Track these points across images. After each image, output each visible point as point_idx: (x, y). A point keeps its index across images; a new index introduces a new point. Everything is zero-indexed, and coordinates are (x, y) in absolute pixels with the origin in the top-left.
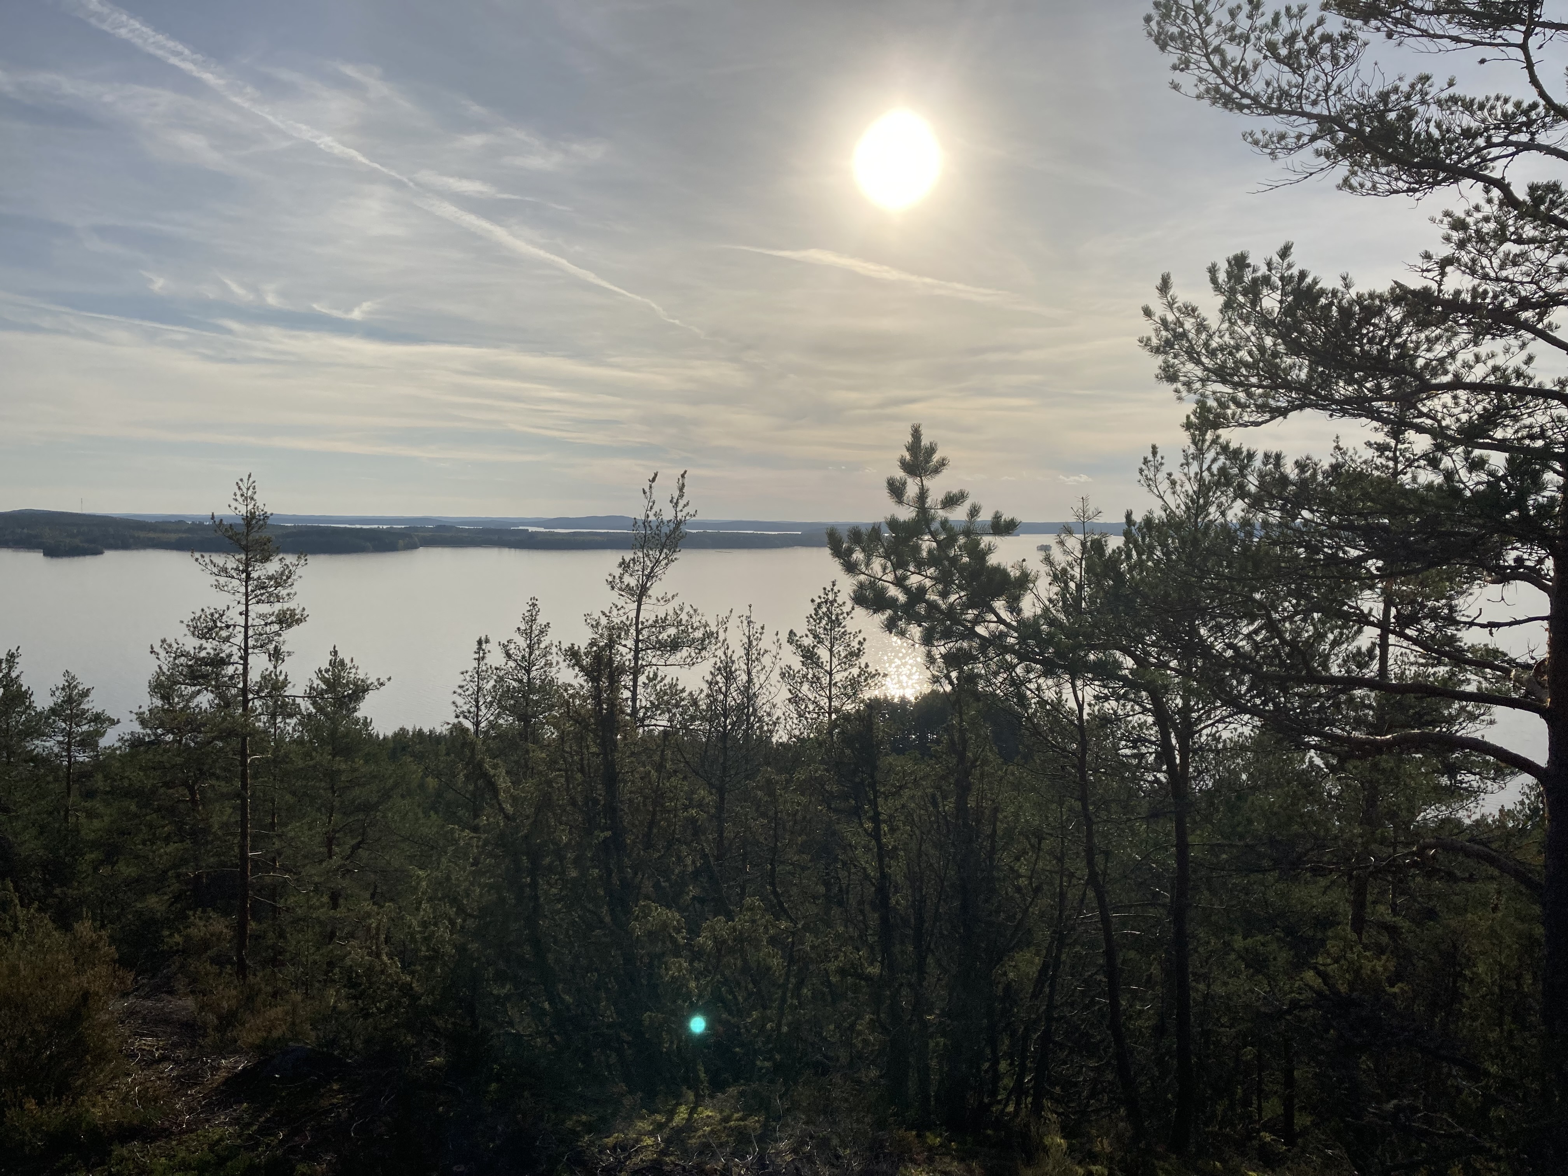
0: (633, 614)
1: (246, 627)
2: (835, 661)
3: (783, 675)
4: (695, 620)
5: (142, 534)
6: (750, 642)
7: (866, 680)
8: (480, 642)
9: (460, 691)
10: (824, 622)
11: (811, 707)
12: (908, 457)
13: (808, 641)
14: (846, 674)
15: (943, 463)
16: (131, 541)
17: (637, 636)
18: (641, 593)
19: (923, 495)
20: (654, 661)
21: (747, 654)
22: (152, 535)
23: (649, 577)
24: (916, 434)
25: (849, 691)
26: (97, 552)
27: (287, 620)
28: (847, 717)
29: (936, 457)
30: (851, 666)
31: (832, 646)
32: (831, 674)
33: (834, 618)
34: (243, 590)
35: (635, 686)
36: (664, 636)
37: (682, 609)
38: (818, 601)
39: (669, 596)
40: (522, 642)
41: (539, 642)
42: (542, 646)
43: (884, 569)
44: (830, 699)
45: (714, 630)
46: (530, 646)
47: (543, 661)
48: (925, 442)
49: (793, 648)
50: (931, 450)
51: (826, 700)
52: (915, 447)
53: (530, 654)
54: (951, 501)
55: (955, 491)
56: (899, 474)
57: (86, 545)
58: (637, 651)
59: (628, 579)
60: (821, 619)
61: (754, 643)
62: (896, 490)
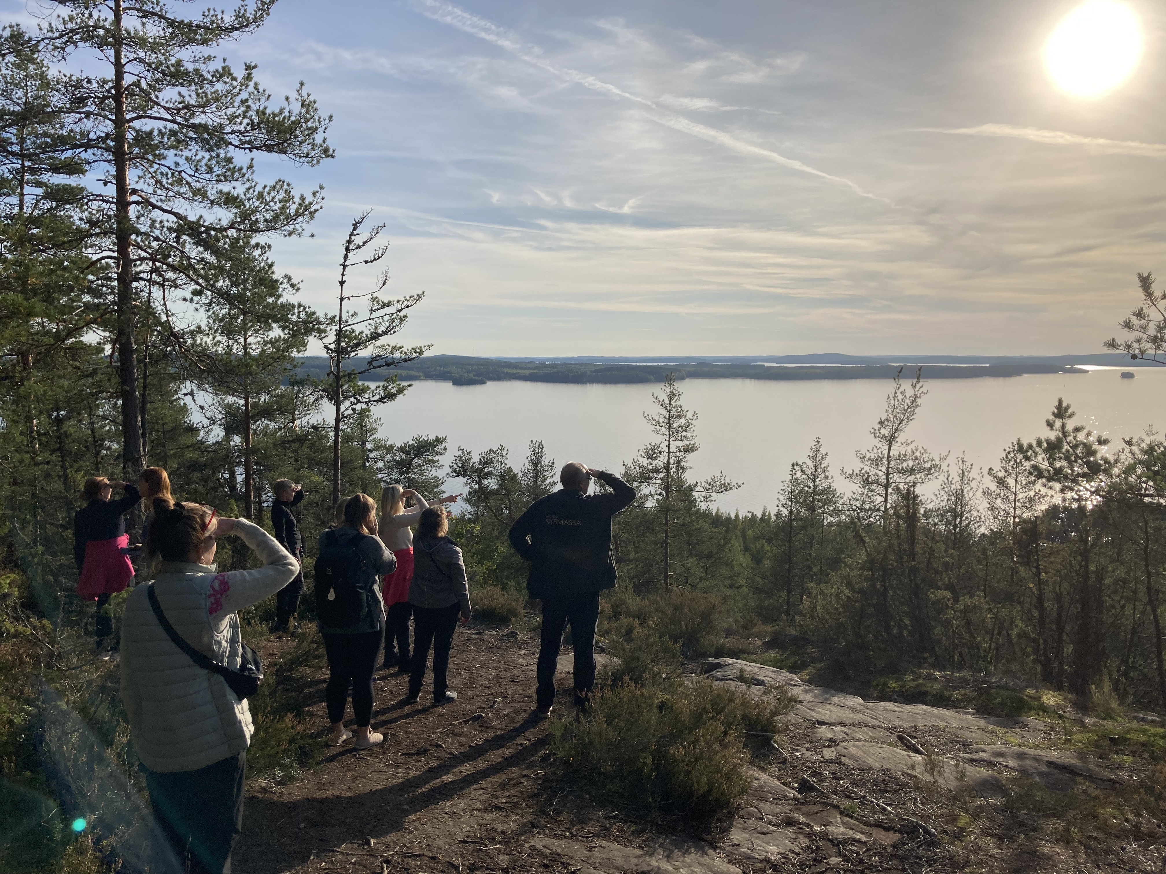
0: (886, 452)
1: (669, 453)
2: (1019, 487)
3: (984, 493)
4: (925, 457)
6: (963, 473)
7: (1039, 499)
8: (793, 465)
9: (782, 492)
10: (1012, 463)
11: (1002, 513)
12: (1056, 411)
13: (1001, 474)
14: (1026, 494)
15: (1073, 414)
16: (502, 375)
17: (888, 464)
18: (891, 440)
19: (1063, 426)
20: (898, 480)
21: (962, 480)
23: (896, 430)
24: (1060, 402)
25: (1027, 504)
26: (482, 382)
27: (689, 449)
28: (1024, 521)
29: (1070, 411)
30: (1029, 490)
31: (1017, 477)
32: (1015, 494)
33: (1018, 461)
34: (667, 433)
35: (886, 494)
36: (905, 465)
37: (917, 450)
38: (1008, 450)
39: (909, 442)
40: (810, 464)
41: (821, 464)
42: (822, 466)
43: (1043, 459)
44: (1015, 509)
45: (938, 463)
46: (815, 467)
47: (823, 476)
48: (1064, 404)
49: (991, 478)
50: (1068, 407)
51: (1012, 510)
52: (1059, 407)
53: (816, 471)
54: (1077, 430)
55: (1079, 425)
56: (1051, 418)
57: (477, 378)
58: (888, 474)
59: (884, 431)
60: (1010, 460)
61: (966, 474)
62: (1050, 425)
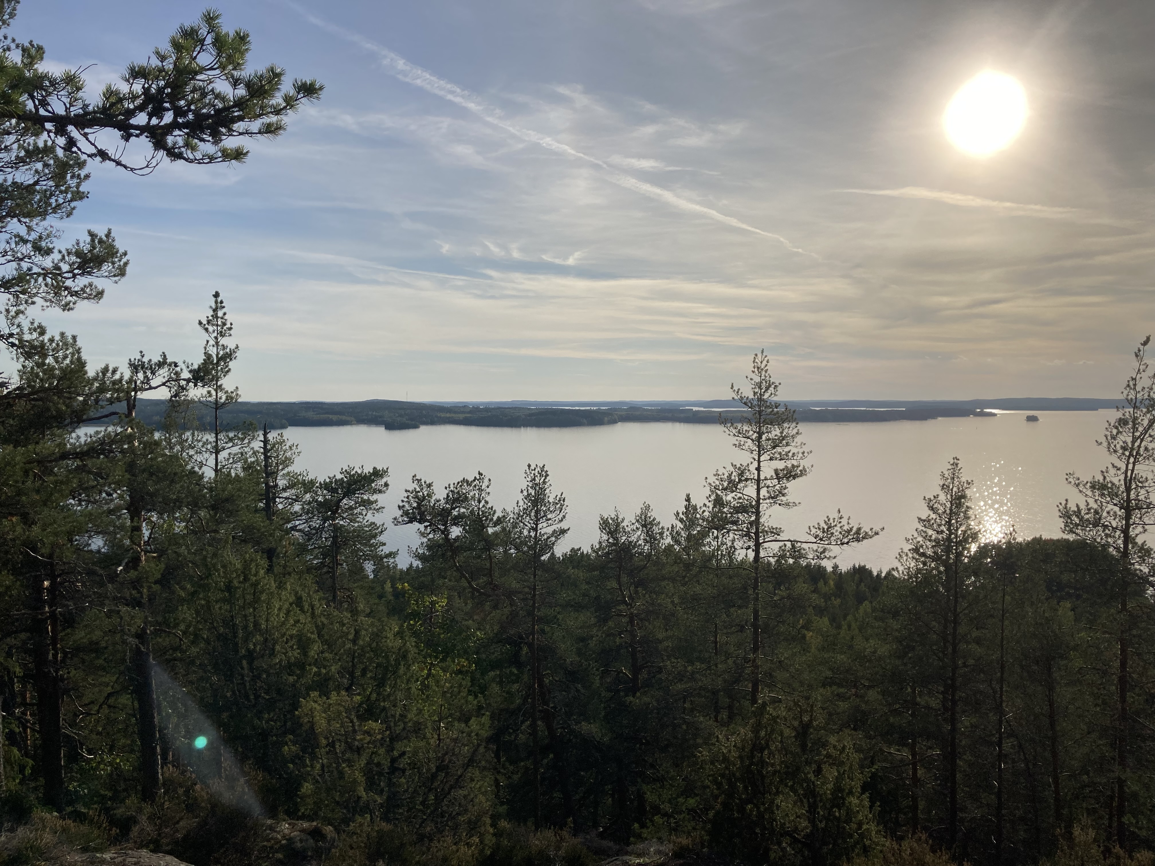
1: (759, 480)
5: (443, 415)
22: (448, 415)
26: (416, 427)
34: (756, 449)
57: (409, 422)
